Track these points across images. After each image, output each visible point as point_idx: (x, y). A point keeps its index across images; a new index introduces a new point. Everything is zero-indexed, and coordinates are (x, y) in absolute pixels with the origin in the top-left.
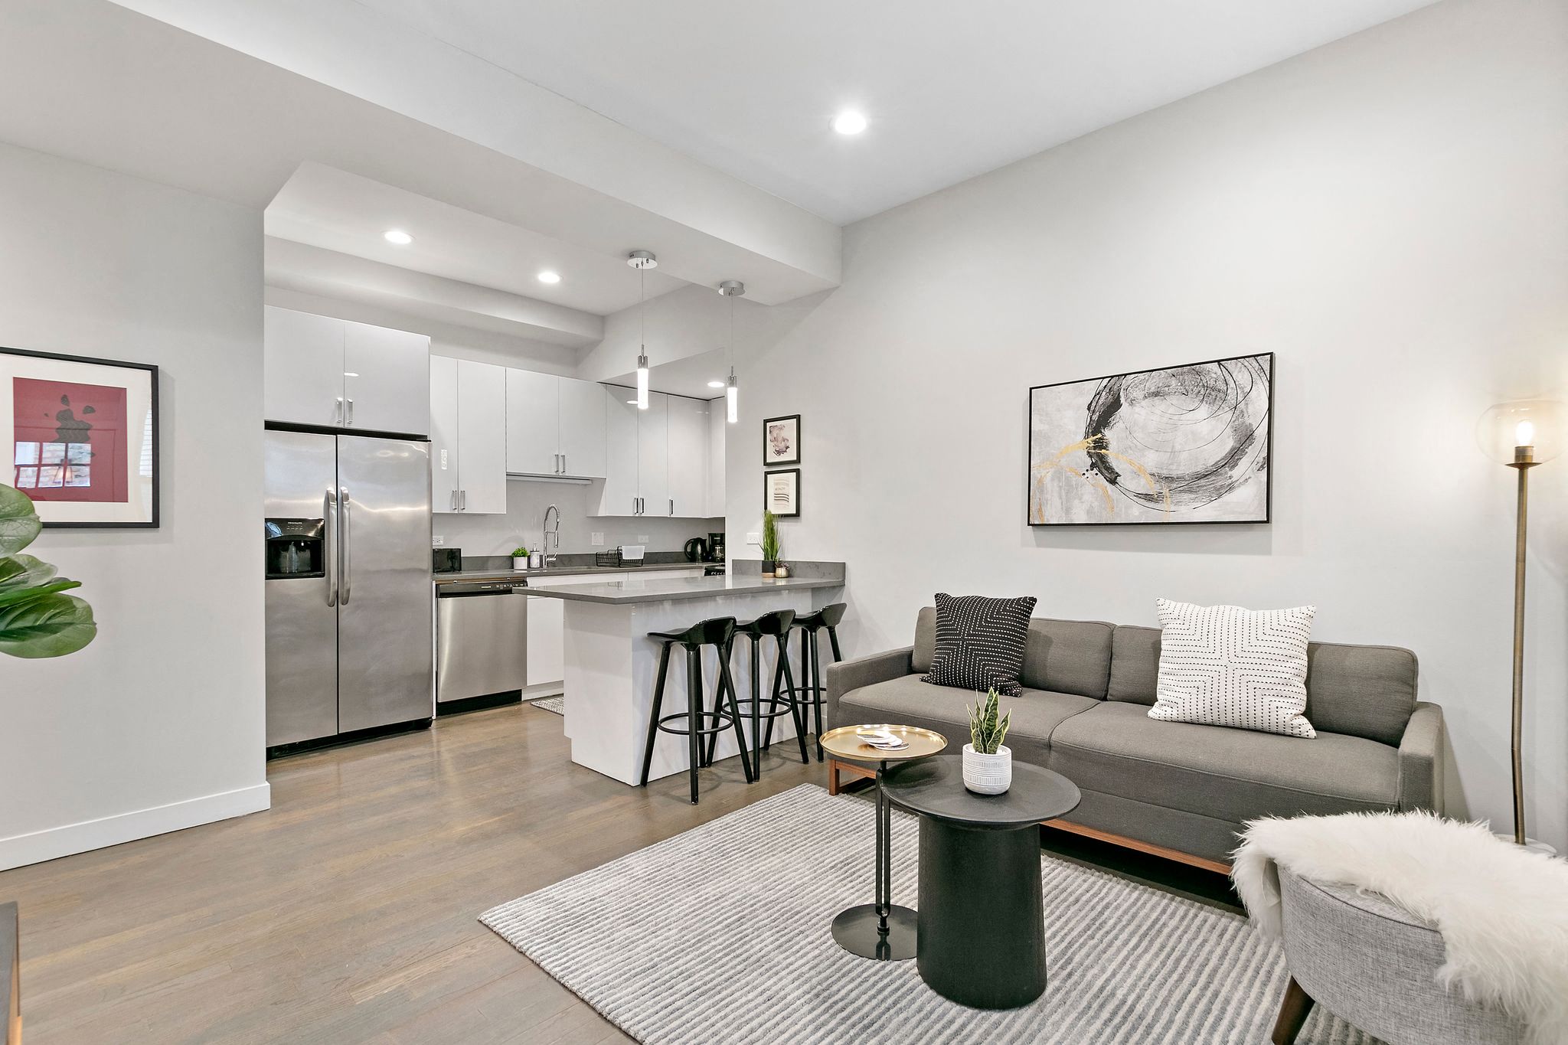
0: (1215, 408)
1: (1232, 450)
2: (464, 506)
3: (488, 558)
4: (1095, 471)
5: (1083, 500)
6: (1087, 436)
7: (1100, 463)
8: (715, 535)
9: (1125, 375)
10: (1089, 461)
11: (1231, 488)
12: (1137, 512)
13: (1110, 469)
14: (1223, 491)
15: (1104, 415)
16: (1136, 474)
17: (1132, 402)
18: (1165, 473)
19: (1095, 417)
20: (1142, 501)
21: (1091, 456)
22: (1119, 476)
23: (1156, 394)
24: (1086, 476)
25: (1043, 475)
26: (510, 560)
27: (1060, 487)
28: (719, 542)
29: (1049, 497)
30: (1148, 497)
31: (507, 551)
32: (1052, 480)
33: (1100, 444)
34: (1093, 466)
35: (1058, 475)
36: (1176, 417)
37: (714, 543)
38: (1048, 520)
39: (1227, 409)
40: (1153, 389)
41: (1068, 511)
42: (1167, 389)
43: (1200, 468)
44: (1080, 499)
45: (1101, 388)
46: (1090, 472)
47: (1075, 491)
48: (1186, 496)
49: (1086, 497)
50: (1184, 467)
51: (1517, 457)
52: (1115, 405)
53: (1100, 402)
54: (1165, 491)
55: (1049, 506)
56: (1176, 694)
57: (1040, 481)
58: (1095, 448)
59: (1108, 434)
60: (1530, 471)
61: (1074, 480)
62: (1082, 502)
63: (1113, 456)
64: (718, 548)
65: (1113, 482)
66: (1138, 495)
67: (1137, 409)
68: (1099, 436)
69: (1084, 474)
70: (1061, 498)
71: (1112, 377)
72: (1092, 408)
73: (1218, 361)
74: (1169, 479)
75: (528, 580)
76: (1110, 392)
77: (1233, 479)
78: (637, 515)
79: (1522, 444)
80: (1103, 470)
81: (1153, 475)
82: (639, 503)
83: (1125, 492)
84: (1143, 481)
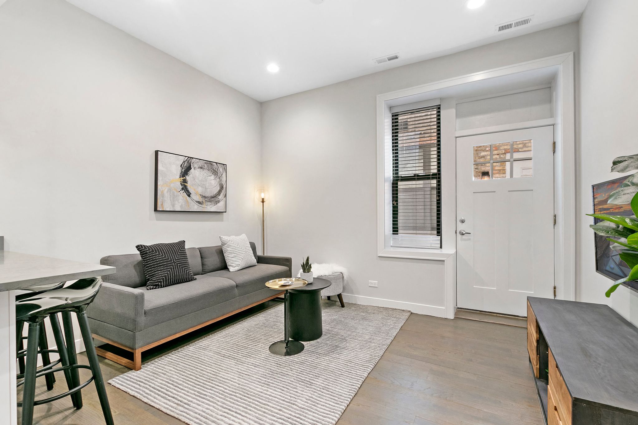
0: (216, 177)
1: (219, 190)
4: (183, 191)
5: (179, 202)
6: (180, 177)
7: (185, 188)
9: (193, 158)
10: (181, 187)
11: (219, 202)
12: (196, 208)
13: (188, 191)
14: (217, 202)
15: (186, 170)
16: (196, 194)
17: (195, 168)
18: (204, 195)
19: (183, 170)
20: (197, 204)
21: (181, 185)
22: (191, 194)
23: (201, 168)
24: (180, 192)
25: (163, 190)
27: (170, 196)
29: (166, 199)
30: (199, 203)
32: (167, 192)
33: (185, 181)
34: (182, 189)
35: (170, 190)
36: (206, 177)
38: (165, 209)
39: (218, 178)
40: (200, 166)
41: (173, 206)
42: (204, 167)
43: (212, 195)
44: (178, 201)
45: (185, 160)
46: (181, 191)
47: (176, 198)
48: (209, 203)
49: (180, 200)
50: (208, 194)
51: (262, 200)
52: (189, 168)
53: (185, 165)
54: (204, 201)
55: (166, 203)
56: (238, 262)
57: (162, 192)
58: (183, 182)
59: (188, 178)
60: (264, 203)
61: (176, 193)
62: (179, 203)
63: (189, 186)
65: (189, 196)
66: (197, 202)
67: (196, 171)
68: (185, 178)
69: (179, 192)
70: (171, 200)
71: (189, 157)
72: (182, 167)
73: (216, 163)
74: (205, 197)
76: (188, 162)
77: (220, 199)
79: (263, 198)
80: (186, 191)
81: (201, 195)
83: (193, 200)
84: (198, 197)
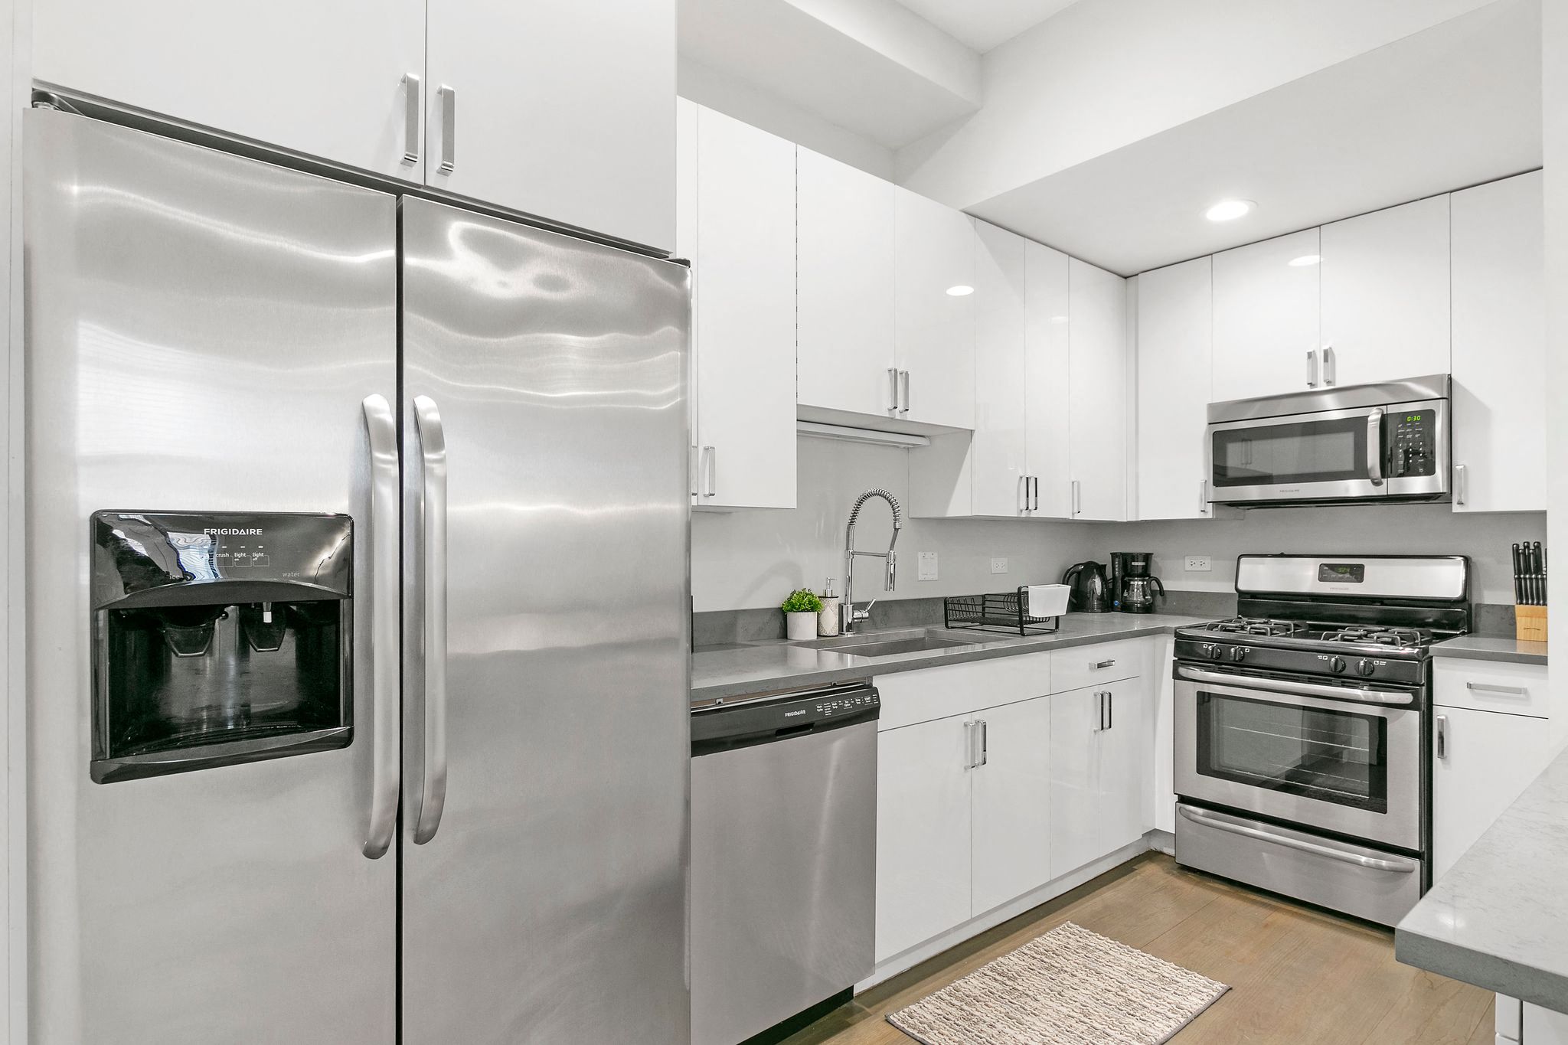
2: (712, 484)
3: (735, 614)
8: (1133, 557)
26: (781, 619)
28: (1140, 571)
31: (771, 597)
37: (1128, 573)
64: (1137, 583)
75: (877, 682)
78: (1024, 514)
82: (1031, 486)
